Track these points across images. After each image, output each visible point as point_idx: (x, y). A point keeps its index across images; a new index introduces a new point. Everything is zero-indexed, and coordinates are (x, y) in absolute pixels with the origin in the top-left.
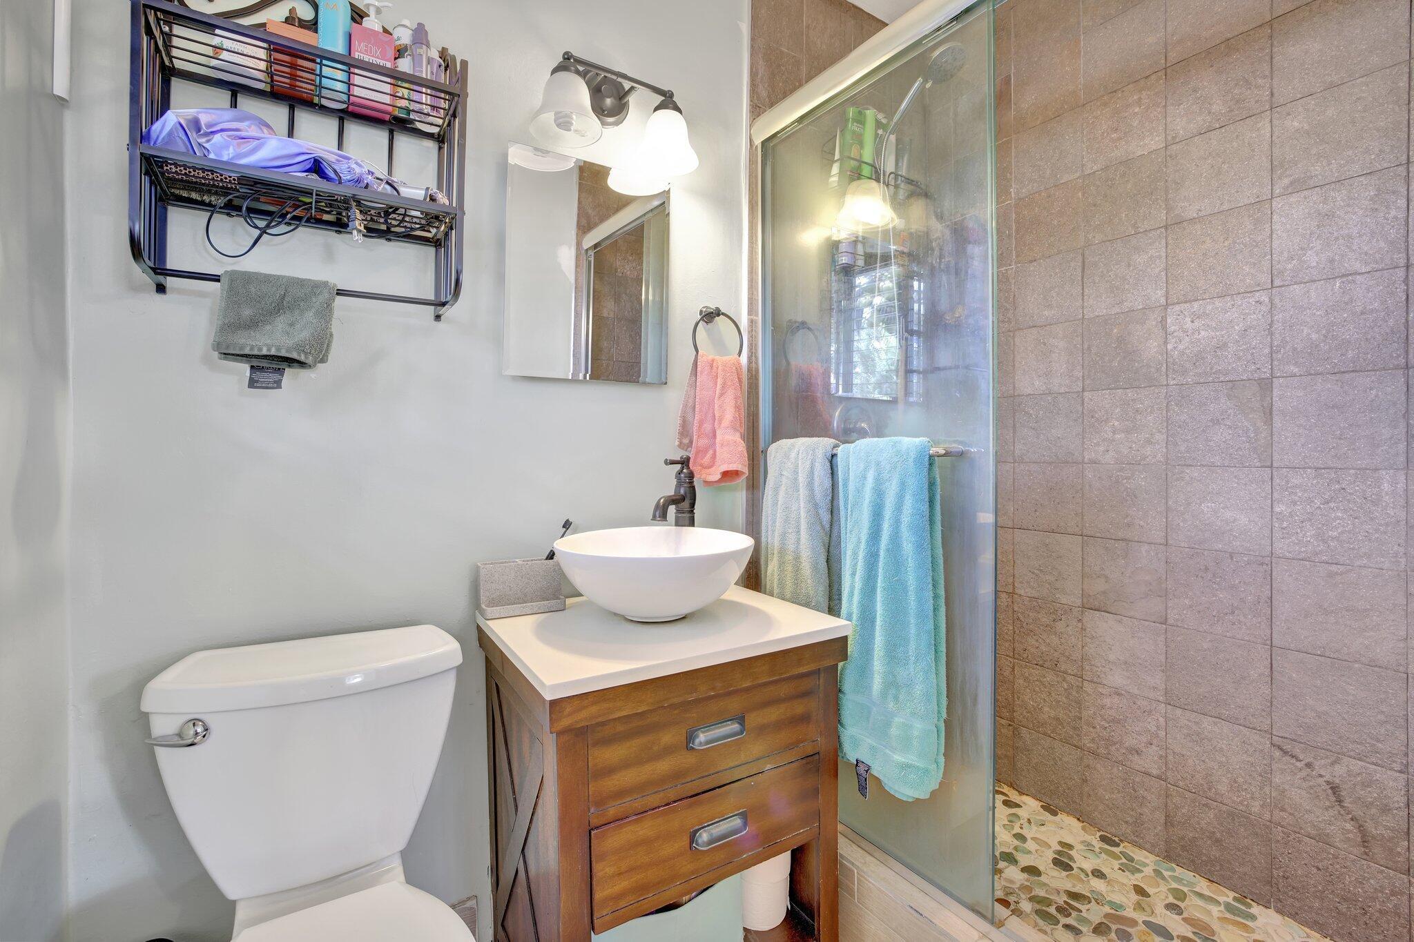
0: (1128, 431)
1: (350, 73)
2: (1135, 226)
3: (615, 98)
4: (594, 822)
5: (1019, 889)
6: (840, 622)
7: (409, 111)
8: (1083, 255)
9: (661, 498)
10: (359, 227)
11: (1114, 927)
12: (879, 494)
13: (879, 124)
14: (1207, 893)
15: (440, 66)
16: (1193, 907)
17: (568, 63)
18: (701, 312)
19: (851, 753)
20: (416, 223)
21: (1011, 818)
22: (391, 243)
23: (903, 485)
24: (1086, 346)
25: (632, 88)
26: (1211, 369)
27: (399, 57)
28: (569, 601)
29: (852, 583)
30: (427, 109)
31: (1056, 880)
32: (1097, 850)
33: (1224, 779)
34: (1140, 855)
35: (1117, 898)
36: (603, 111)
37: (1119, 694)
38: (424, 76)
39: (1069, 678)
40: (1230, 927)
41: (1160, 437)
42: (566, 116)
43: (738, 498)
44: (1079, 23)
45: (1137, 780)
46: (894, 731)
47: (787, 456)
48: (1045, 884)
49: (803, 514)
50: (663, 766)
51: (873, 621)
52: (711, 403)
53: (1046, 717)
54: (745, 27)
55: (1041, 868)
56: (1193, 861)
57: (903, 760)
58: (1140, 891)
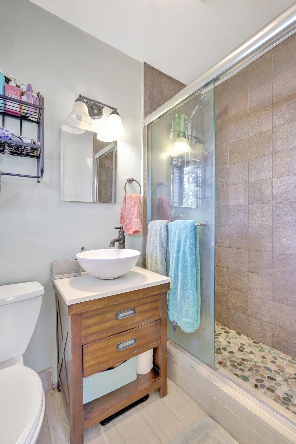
0: (261, 217)
1: (5, 101)
2: (263, 153)
3: (98, 110)
4: (84, 343)
5: (227, 358)
6: (169, 278)
7: (26, 114)
8: (249, 162)
9: (112, 240)
10: (8, 152)
11: (254, 369)
12: (180, 238)
13: (185, 120)
14: (283, 357)
15: (37, 98)
16: (279, 362)
17: (80, 98)
18: (128, 180)
19: (172, 319)
20: (29, 151)
21: (227, 337)
22: (22, 157)
23: (186, 235)
24: (249, 191)
25: (103, 107)
26: (285, 198)
27: (22, 95)
28: (82, 273)
29: (172, 266)
30: (32, 113)
31: (239, 355)
32: (252, 345)
33: (288, 323)
34: (265, 347)
35: (256, 360)
36: (94, 114)
37: (259, 298)
38: (31, 103)
39: (244, 294)
40: (289, 367)
41: (270, 219)
42: (80, 116)
43: (140, 239)
44: (247, 89)
45: (264, 324)
46: (184, 312)
47: (153, 226)
48: (235, 357)
49: (158, 244)
50: (108, 325)
51: (178, 278)
52: (130, 209)
53: (237, 305)
54: (142, 87)
55: (234, 352)
56: (280, 348)
57: (186, 321)
58: (263, 357)
